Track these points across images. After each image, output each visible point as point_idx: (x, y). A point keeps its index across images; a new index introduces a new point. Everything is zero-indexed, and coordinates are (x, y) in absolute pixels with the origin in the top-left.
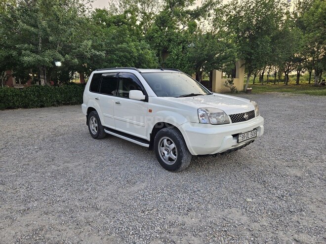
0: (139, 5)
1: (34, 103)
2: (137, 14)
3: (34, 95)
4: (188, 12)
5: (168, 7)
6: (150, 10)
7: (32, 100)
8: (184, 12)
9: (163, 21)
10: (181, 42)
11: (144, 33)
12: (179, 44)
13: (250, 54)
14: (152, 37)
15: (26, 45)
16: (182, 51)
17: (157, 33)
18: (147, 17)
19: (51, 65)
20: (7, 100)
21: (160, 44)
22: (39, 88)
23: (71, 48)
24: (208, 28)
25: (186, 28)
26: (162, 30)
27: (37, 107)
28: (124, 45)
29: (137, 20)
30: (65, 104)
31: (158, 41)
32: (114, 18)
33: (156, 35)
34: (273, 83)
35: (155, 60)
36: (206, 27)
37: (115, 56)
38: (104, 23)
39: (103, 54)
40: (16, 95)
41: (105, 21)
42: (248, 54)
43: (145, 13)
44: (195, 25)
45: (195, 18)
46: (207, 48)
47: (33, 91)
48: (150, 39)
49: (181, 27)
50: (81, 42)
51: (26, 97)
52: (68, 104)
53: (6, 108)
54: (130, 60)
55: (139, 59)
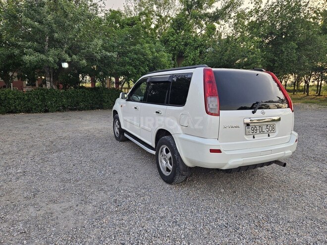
0: (155, 7)
1: (38, 107)
2: (152, 17)
3: (38, 99)
4: (206, 15)
5: (185, 10)
6: (166, 14)
7: (35, 105)
8: (202, 15)
9: (179, 24)
10: (198, 47)
11: (159, 37)
12: (196, 48)
13: (273, 61)
14: (168, 40)
15: (29, 43)
16: (199, 56)
17: (172, 36)
18: (162, 20)
19: (56, 66)
20: (9, 103)
21: (175, 48)
22: (44, 91)
23: (79, 47)
24: (229, 31)
25: (203, 32)
26: (178, 34)
27: (40, 112)
28: (138, 47)
29: (152, 23)
30: (71, 110)
31: (173, 44)
32: (129, 19)
33: (172, 38)
34: (292, 93)
35: (171, 64)
36: (227, 29)
37: (127, 59)
38: (118, 25)
39: (115, 55)
40: (18, 98)
41: (119, 22)
42: (270, 61)
43: (161, 16)
44: (214, 29)
45: (214, 21)
46: (228, 52)
47: (37, 95)
48: (165, 42)
49: (198, 31)
50: (91, 41)
51: (29, 100)
52: (75, 110)
53: (7, 113)
54: (143, 63)
55: (153, 62)
